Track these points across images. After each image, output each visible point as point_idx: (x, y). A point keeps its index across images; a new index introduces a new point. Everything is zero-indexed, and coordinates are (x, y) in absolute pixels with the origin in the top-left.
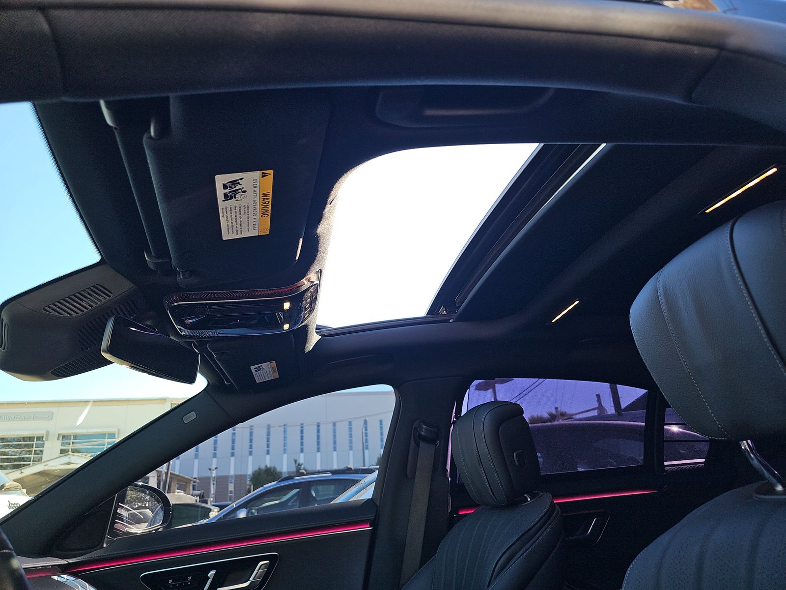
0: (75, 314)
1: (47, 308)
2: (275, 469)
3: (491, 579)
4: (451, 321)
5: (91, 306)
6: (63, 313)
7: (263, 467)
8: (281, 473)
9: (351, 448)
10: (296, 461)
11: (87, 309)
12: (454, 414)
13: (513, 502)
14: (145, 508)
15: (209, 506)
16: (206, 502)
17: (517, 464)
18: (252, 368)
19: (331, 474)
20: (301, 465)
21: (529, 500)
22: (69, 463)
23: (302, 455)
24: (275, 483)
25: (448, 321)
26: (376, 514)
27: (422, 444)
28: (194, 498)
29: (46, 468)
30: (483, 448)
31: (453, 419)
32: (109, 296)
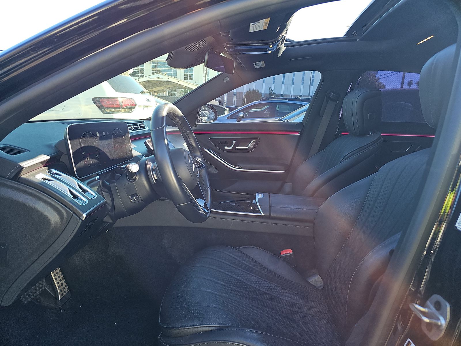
0: (195, 51)
1: (186, 48)
2: (258, 91)
3: (341, 161)
4: (358, 40)
5: (200, 47)
6: (191, 50)
7: (252, 89)
8: (261, 94)
9: (303, 84)
10: (270, 88)
11: (199, 48)
12: (349, 88)
13: (363, 134)
14: (206, 110)
15: (224, 107)
16: (222, 105)
17: (369, 118)
18: (254, 64)
19: (288, 100)
20: (273, 90)
21: (371, 134)
22: (158, 78)
23: (273, 85)
24: (258, 101)
25: (355, 40)
26: (302, 129)
27: (329, 101)
28: (217, 102)
29: (149, 79)
30: (354, 110)
31: (349, 90)
32: (206, 43)
